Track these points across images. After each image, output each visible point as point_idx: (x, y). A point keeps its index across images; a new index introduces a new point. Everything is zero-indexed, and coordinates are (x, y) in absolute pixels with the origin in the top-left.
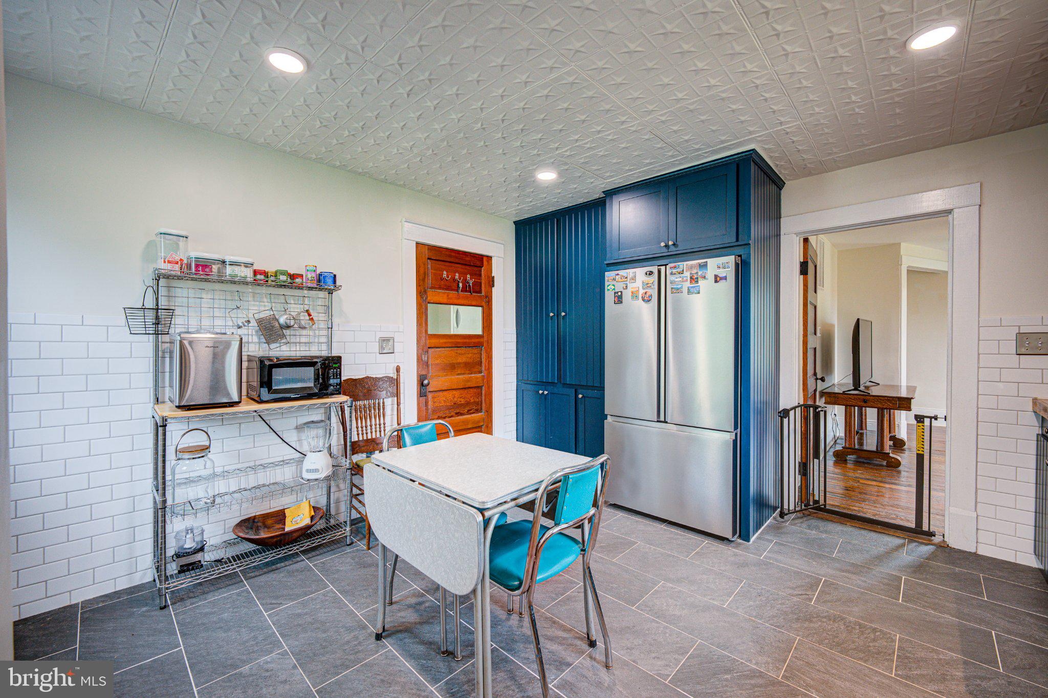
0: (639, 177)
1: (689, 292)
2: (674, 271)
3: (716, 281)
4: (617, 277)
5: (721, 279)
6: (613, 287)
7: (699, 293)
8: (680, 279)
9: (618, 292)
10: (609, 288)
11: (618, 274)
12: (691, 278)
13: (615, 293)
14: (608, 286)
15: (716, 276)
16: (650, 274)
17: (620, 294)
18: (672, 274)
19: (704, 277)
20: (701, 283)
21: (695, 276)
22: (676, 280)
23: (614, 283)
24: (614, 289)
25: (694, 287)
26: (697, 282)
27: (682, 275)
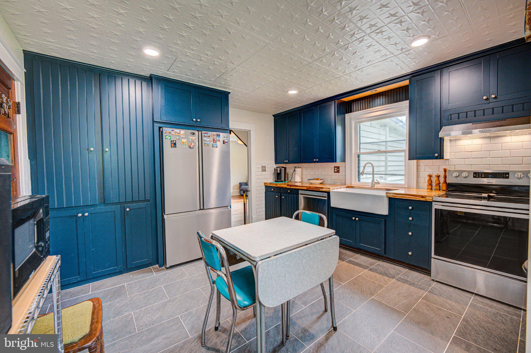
0: (185, 80)
1: (213, 146)
2: (206, 135)
3: (224, 143)
4: (173, 132)
5: (226, 142)
6: (170, 138)
7: (217, 147)
8: (209, 140)
9: (173, 141)
10: (166, 137)
11: (173, 130)
12: (214, 140)
13: (171, 141)
14: (166, 136)
15: (224, 141)
16: (193, 134)
17: (175, 142)
18: (204, 136)
19: (219, 141)
20: (218, 143)
21: (216, 139)
22: (207, 140)
23: (170, 135)
24: (170, 139)
25: (215, 144)
26: (216, 142)
27: (210, 138)
